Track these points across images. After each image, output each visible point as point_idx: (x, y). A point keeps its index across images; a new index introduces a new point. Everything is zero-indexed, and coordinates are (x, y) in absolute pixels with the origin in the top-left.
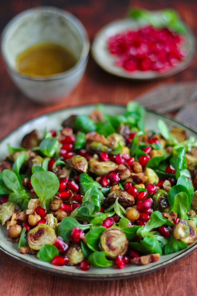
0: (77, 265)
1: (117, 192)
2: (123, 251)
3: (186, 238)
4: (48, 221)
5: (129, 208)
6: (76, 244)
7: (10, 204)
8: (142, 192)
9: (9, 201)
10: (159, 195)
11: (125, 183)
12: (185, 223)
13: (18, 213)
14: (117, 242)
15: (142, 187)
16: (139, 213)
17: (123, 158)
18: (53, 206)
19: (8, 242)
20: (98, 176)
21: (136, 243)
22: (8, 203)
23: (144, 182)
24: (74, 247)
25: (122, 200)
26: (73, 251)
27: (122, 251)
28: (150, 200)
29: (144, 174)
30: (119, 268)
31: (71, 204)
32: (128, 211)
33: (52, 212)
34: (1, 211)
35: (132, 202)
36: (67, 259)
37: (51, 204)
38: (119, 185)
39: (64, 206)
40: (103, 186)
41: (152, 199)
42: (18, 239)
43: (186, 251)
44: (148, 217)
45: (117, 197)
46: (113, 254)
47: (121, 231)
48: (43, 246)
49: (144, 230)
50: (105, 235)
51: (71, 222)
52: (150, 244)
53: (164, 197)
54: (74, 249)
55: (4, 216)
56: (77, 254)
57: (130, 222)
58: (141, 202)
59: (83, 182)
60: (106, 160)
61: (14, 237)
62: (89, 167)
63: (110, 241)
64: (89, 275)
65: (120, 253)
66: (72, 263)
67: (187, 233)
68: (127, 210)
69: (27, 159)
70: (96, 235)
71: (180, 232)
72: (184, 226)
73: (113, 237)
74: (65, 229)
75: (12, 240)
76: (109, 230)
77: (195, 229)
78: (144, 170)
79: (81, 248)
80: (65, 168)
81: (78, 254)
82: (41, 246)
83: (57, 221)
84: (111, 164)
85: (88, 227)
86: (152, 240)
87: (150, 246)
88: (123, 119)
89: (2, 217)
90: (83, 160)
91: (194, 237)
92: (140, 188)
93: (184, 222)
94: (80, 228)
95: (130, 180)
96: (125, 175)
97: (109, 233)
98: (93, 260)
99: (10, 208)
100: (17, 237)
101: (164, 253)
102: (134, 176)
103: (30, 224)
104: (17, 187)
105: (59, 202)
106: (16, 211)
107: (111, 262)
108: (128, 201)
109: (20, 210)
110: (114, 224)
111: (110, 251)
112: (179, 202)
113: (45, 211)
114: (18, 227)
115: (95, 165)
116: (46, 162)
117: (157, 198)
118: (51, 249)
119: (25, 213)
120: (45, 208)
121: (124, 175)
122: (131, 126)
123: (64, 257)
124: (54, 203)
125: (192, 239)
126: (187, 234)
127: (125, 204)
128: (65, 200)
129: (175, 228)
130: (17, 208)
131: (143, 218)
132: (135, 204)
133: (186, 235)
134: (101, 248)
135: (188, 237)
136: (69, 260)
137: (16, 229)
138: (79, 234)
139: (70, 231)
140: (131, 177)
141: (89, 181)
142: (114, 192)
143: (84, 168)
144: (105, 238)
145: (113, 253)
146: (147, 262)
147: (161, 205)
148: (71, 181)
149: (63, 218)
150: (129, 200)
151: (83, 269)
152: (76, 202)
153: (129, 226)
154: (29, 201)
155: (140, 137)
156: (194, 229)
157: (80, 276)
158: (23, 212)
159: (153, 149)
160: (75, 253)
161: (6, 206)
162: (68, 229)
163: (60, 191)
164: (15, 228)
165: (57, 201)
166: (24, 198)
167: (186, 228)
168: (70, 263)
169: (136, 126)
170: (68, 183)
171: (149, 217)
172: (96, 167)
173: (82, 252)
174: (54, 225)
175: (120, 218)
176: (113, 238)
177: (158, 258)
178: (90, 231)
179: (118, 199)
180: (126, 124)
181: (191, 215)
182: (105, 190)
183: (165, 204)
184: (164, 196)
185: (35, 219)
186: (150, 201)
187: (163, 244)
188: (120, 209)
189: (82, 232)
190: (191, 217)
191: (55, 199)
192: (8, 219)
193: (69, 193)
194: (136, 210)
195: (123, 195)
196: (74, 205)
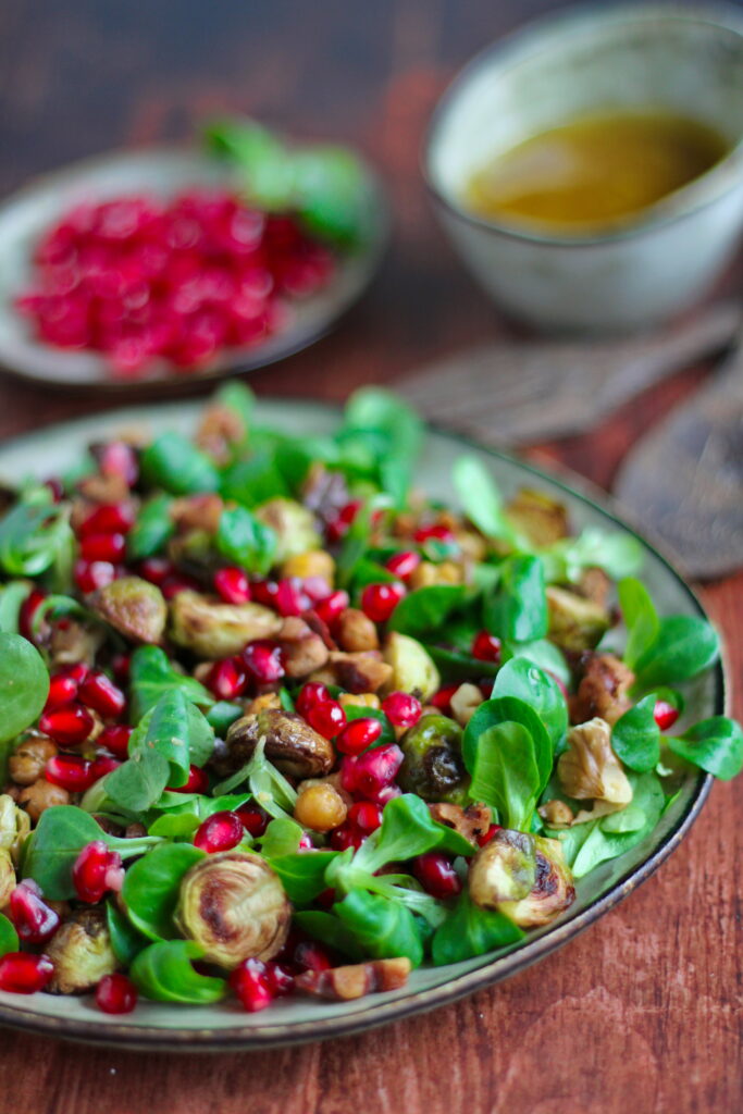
0: (87, 993)
1: (265, 719)
2: (270, 945)
3: (517, 901)
5: (310, 783)
6: (87, 912)
8: (362, 722)
10: (427, 735)
11: (301, 688)
12: (521, 847)
14: (248, 908)
15: (370, 702)
16: (344, 802)
17: (304, 591)
18: (19, 767)
20: (203, 659)
21: (318, 915)
23: (376, 686)
24: (78, 922)
25: (282, 750)
26: (74, 938)
27: (266, 945)
28: (391, 751)
29: (380, 658)
30: (248, 1008)
31: (85, 761)
32: (307, 790)
33: (10, 790)
35: (319, 758)
36: (45, 965)
37: (12, 759)
38: (278, 694)
39: (59, 767)
40: (219, 697)
41: (403, 751)
43: (513, 951)
44: (376, 818)
45: (259, 736)
46: (229, 953)
47: (264, 866)
49: (354, 868)
50: (200, 878)
51: (71, 825)
52: (372, 917)
53: (445, 745)
54: (81, 929)
56: (89, 951)
57: (308, 836)
58: (354, 759)
59: (144, 677)
60: (239, 597)
62: (170, 622)
63: (220, 904)
64: (123, 1030)
65: (255, 950)
66: (66, 985)
67: (524, 883)
68: (300, 789)
70: (166, 877)
71: (497, 875)
72: (515, 855)
73: (232, 886)
74: (51, 851)
76: (216, 861)
77: (561, 871)
78: (383, 642)
79: (105, 927)
80: (81, 627)
81: (93, 948)
83: (26, 823)
84: (258, 615)
85: (142, 850)
86: (381, 908)
87: (374, 928)
88: (324, 451)
90: (149, 595)
91: (553, 901)
92: (354, 707)
93: (519, 842)
94: (109, 851)
95: (327, 680)
96: (303, 658)
97: (218, 871)
98: (146, 972)
101: (428, 960)
102: (340, 664)
105: (42, 752)
107: (219, 983)
108: (301, 753)
110: (241, 836)
111: (217, 941)
112: (499, 763)
115: (194, 616)
117: (418, 747)
121: (299, 657)
122: (350, 475)
123: (38, 960)
124: (24, 755)
125: (543, 910)
126: (526, 889)
127: (294, 766)
128: (64, 746)
129: (477, 860)
131: (361, 820)
132: (334, 770)
133: (520, 892)
134: (181, 929)
135: (528, 898)
136: (59, 970)
138: (105, 872)
140: (330, 666)
141: (158, 676)
142: (253, 717)
143: (151, 625)
144: (197, 892)
145: (231, 950)
146: (358, 989)
147: (433, 772)
148: (99, 675)
150: (307, 752)
151: (105, 1008)
152: (108, 755)
153: (301, 851)
155: (379, 515)
156: (555, 870)
157: (89, 1033)
159: (424, 560)
160: (82, 945)
162: (61, 851)
163: (49, 709)
165: (36, 746)
167: (523, 865)
168: (62, 984)
169: (376, 478)
170: (85, 684)
171: (381, 818)
172: (195, 624)
173: (108, 941)
174: (16, 838)
175: (270, 818)
176: (232, 894)
177: (400, 975)
179: (262, 742)
180: (332, 468)
181: (552, 822)
182: (223, 710)
183: (449, 770)
184: (448, 741)
186: (391, 755)
187: (427, 925)
188: (275, 785)
189: (115, 866)
190: (551, 826)
191: (26, 739)
193: (80, 718)
194: (333, 790)
195: (283, 731)
196: (100, 763)
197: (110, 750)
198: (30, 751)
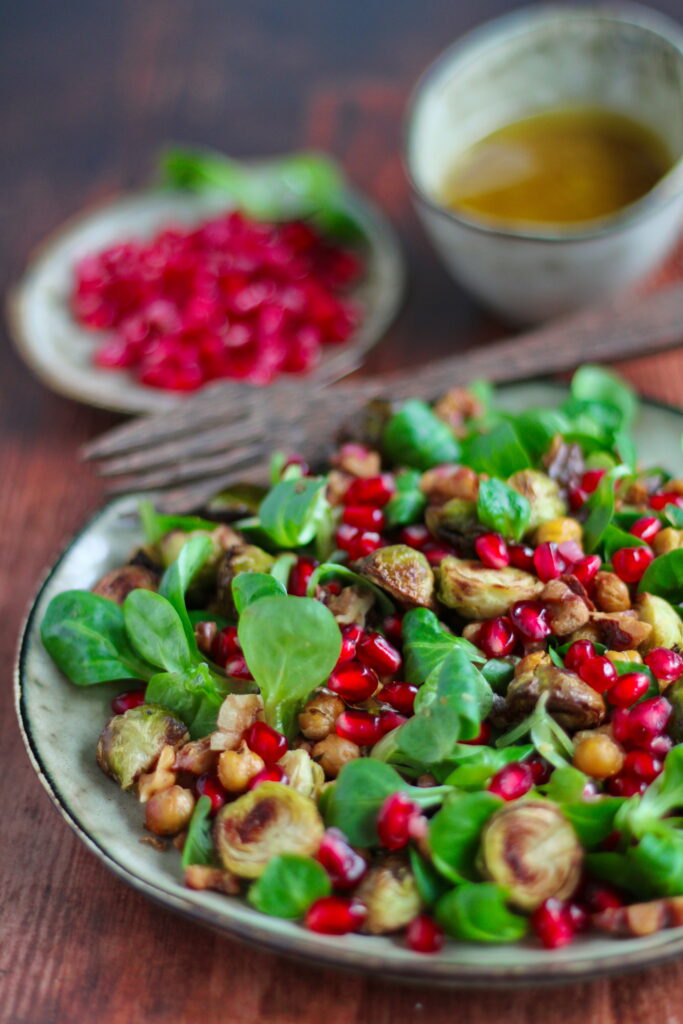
0: (398, 934)
1: (543, 675)
2: (565, 885)
4: (289, 776)
5: (584, 734)
6: (392, 857)
7: (150, 713)
8: (630, 677)
9: (149, 704)
11: (567, 645)
13: (179, 744)
14: (545, 851)
15: (630, 658)
16: (621, 751)
17: (559, 555)
18: (311, 723)
19: (143, 847)
20: (471, 619)
21: (611, 859)
22: (144, 708)
23: (637, 643)
24: (384, 867)
25: (562, 704)
26: (382, 881)
27: (560, 886)
28: (661, 703)
29: (637, 617)
30: (548, 944)
31: (373, 717)
32: (583, 744)
33: (305, 745)
34: (119, 738)
35: (596, 711)
36: (358, 909)
37: (301, 715)
38: (547, 652)
39: (349, 722)
40: (490, 655)
41: (670, 702)
42: (180, 836)
44: (652, 766)
45: (542, 688)
46: (527, 894)
47: (558, 812)
48: (274, 860)
49: (643, 812)
50: (501, 824)
51: (374, 777)
52: (663, 859)
54: (387, 874)
55: (131, 756)
56: (396, 893)
57: (591, 783)
58: (626, 712)
59: (417, 638)
60: (500, 563)
61: (167, 831)
62: (437, 585)
63: (519, 848)
64: (442, 969)
65: (551, 890)
66: (377, 926)
68: (577, 739)
69: (212, 558)
70: (467, 824)
73: (529, 832)
74: (353, 802)
75: (160, 842)
76: (515, 808)
78: (636, 601)
79: (410, 870)
80: (352, 590)
81: (400, 890)
82: (264, 861)
83: (321, 776)
84: (520, 579)
85: (438, 798)
86: (669, 848)
87: (666, 869)
88: (557, 424)
89: (122, 759)
90: (418, 559)
92: (622, 663)
94: (411, 800)
95: (588, 636)
96: (568, 618)
97: (515, 818)
98: (454, 914)
99: (151, 727)
100: (177, 829)
102: (602, 622)
103: (224, 783)
104: (177, 654)
105: (331, 709)
106: (172, 738)
107: (523, 922)
108: (580, 706)
109: (187, 736)
110: (529, 787)
111: (518, 884)
113: (279, 740)
114: (180, 793)
115: (462, 579)
116: (281, 569)
118: (303, 872)
119: (207, 745)
120: (279, 728)
121: (566, 617)
122: (588, 446)
123: (349, 904)
127: (573, 719)
128: (352, 703)
130: (176, 728)
131: (638, 769)
132: (606, 721)
134: (483, 872)
136: (369, 912)
137: (175, 800)
138: (408, 821)
139: (372, 813)
140: (592, 624)
141: (436, 638)
142: (530, 674)
143: (423, 590)
144: (499, 836)
145: (528, 891)
146: (651, 925)
148: (376, 636)
149: (342, 764)
150: (585, 706)
151: (416, 947)
152: (393, 711)
153: (588, 799)
154: (221, 703)
155: (620, 482)
157: (408, 972)
158: (200, 741)
159: (666, 524)
160: (391, 888)
161: (136, 718)
162: (364, 802)
164: (171, 798)
165: (326, 703)
166: (204, 691)
168: (372, 925)
169: (608, 446)
170: (363, 645)
171: (656, 765)
172: (464, 587)
173: (415, 886)
174: (313, 789)
175: (551, 768)
176: (530, 839)
178: (445, 809)
179: (545, 697)
180: (571, 440)
182: (498, 667)
185: (242, 765)
186: (661, 707)
188: (554, 737)
189: (416, 814)
191: (317, 696)
192: (144, 766)
193: (366, 676)
194: (609, 739)
195: (563, 685)
196: (386, 718)
197: (394, 707)
198: (320, 708)
